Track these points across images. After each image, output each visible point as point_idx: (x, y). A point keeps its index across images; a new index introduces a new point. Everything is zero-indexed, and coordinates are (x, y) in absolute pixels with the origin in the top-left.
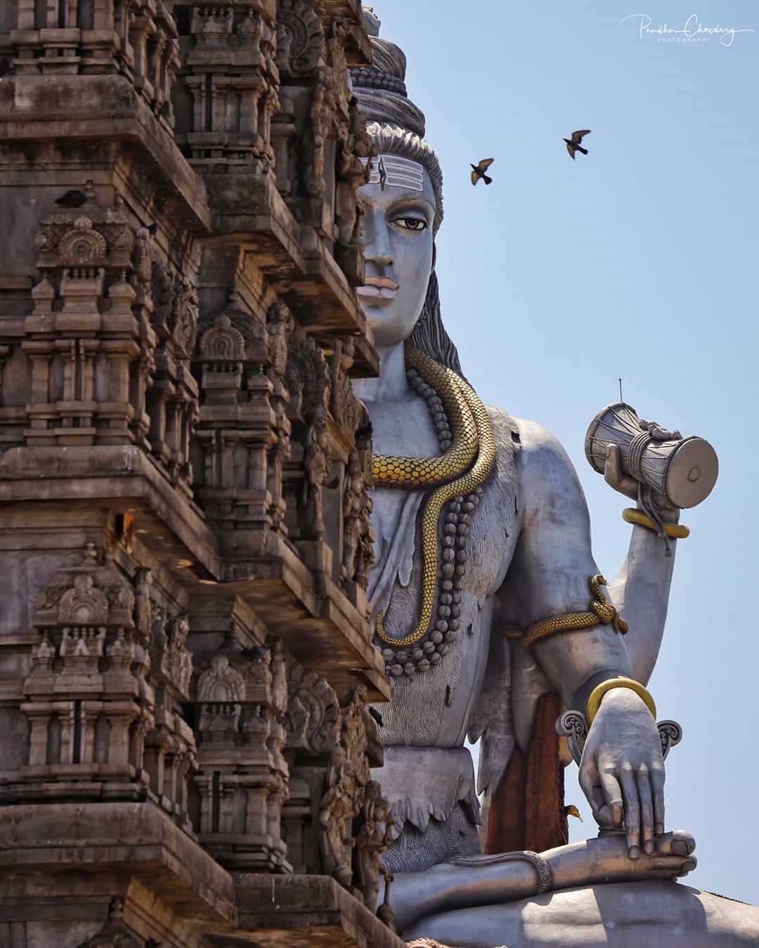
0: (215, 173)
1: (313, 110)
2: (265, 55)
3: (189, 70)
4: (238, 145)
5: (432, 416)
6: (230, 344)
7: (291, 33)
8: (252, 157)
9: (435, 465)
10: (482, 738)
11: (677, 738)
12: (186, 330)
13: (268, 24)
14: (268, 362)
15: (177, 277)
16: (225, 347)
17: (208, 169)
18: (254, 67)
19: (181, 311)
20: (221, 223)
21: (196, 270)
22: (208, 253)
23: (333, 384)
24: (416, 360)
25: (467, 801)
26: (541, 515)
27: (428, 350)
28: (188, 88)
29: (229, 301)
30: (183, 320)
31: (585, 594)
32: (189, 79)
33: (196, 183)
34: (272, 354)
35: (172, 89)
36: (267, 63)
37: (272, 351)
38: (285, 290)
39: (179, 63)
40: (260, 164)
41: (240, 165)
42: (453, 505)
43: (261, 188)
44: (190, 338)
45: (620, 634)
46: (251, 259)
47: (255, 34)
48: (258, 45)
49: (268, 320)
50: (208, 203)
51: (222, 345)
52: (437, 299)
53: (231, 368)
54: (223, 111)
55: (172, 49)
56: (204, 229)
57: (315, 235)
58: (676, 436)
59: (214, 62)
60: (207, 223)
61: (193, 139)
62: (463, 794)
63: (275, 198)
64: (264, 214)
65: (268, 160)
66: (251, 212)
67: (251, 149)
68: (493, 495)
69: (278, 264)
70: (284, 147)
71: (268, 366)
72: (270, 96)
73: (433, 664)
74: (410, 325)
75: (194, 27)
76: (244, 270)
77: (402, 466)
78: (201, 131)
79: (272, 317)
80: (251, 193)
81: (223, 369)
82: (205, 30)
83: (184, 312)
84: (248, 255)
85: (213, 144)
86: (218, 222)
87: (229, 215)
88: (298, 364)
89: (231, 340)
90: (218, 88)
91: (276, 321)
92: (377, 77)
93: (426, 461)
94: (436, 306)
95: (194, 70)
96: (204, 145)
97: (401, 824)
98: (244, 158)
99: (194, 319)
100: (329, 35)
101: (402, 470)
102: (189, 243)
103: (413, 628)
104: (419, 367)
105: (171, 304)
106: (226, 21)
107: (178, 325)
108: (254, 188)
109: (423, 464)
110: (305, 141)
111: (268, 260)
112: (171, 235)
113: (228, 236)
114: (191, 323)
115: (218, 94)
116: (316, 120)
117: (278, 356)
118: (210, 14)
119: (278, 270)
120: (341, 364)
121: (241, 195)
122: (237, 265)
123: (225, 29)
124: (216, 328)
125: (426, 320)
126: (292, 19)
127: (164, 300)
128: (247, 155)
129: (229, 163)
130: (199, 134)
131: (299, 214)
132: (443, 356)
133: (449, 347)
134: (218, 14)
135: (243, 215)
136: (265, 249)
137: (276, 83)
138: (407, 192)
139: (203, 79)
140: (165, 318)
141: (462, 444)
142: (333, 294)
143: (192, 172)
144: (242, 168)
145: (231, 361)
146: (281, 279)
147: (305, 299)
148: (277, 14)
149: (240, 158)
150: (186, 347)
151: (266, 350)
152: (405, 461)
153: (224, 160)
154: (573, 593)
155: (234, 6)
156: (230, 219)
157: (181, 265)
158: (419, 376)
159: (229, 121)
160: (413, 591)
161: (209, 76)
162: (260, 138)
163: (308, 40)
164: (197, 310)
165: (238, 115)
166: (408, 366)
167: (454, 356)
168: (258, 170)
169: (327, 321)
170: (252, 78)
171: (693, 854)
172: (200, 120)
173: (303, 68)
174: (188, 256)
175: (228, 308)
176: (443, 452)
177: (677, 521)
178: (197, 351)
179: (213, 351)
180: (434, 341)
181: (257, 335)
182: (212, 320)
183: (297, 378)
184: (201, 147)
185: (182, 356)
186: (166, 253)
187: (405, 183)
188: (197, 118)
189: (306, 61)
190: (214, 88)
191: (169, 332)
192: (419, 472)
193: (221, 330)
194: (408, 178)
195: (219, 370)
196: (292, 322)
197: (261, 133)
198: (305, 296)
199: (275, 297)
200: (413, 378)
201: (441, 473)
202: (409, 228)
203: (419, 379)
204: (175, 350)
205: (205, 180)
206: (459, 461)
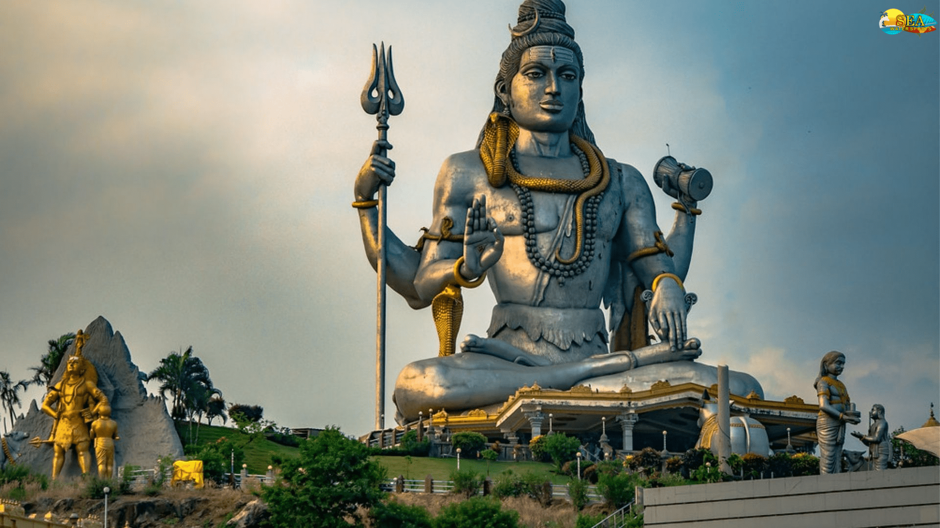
5: (581, 163)
9: (581, 183)
10: (611, 307)
11: (695, 300)
24: (574, 139)
25: (602, 332)
26: (632, 205)
27: (580, 134)
31: (653, 239)
42: (590, 200)
45: (670, 257)
58: (694, 169)
62: (599, 329)
68: (609, 196)
73: (583, 271)
74: (570, 123)
92: (551, 13)
97: (570, 343)
101: (566, 185)
103: (573, 254)
104: (576, 142)
109: (576, 182)
125: (579, 121)
132: (587, 138)
133: (590, 134)
138: (566, 62)
141: (594, 174)
152: (567, 181)
154: (648, 239)
158: (575, 145)
160: (572, 239)
166: (570, 142)
171: (701, 348)
176: (585, 177)
177: (696, 207)
180: (583, 131)
187: (565, 59)
192: (574, 186)
194: (566, 57)
200: (572, 146)
201: (584, 186)
202: (567, 79)
203: (575, 147)
206: (594, 180)
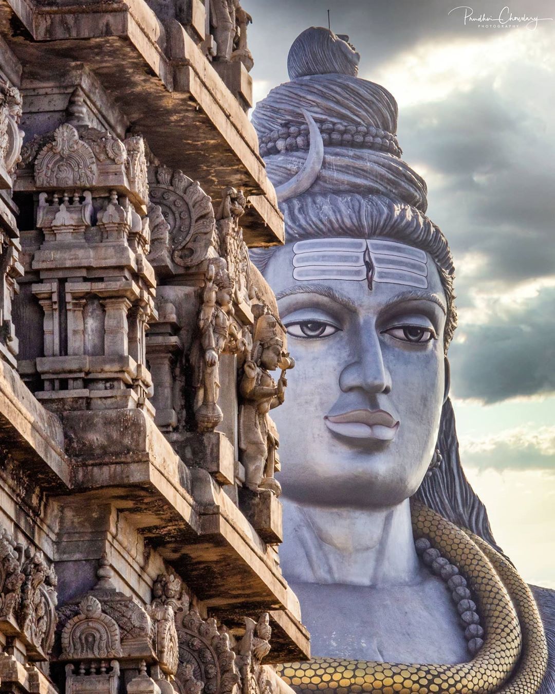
0: (74, 409)
1: (202, 316)
2: (135, 251)
3: (35, 276)
4: (102, 371)
5: (454, 603)
6: (101, 637)
7: (170, 217)
8: (122, 386)
9: (462, 674)
12: (41, 624)
13: (138, 209)
14: (153, 658)
15: (27, 551)
16: (94, 641)
17: (64, 404)
18: (121, 268)
19: (33, 597)
20: (84, 476)
21: (53, 537)
22: (69, 514)
23: (244, 679)
24: (427, 524)
27: (445, 509)
28: (34, 299)
29: (99, 578)
30: (36, 610)
32: (36, 288)
33: (50, 426)
34: (158, 647)
35: (13, 302)
36: (138, 262)
37: (157, 643)
38: (176, 556)
39: (21, 269)
40: (134, 395)
41: (106, 398)
43: (137, 428)
44: (47, 634)
46: (126, 519)
47: (122, 224)
48: (125, 240)
49: (154, 597)
50: (67, 451)
51: (90, 639)
52: (454, 438)
53: (104, 669)
54: (81, 327)
55: (12, 252)
56: (62, 485)
57: (212, 481)
59: (68, 264)
60: (65, 477)
61: (44, 365)
63: (155, 437)
64: (139, 461)
65: (144, 387)
66: (123, 460)
67: (119, 375)
69: (163, 523)
70: (166, 367)
71: (153, 664)
72: (143, 304)
75: (41, 218)
76: (117, 534)
77: (415, 678)
78: (54, 355)
79: (159, 594)
80: (122, 434)
81: (93, 670)
82: (55, 223)
83: (37, 599)
84: (121, 515)
85: (70, 372)
86: (80, 475)
87: (93, 465)
88: (196, 654)
89: (102, 630)
90: (74, 298)
91: (164, 598)
92: (358, 132)
93: (449, 669)
94: (454, 448)
95: (43, 276)
96: (59, 373)
98: (112, 387)
99: (52, 607)
100: (221, 217)
101: (414, 682)
102: (43, 503)
104: (432, 535)
105: (19, 591)
106: (81, 210)
107: (30, 617)
108: (126, 428)
109: (444, 673)
110: (194, 359)
111: (149, 519)
112: (18, 495)
113: (93, 492)
114: (48, 612)
115: (75, 305)
116: (208, 330)
117: (166, 650)
118: (61, 201)
119: (164, 531)
120: (253, 652)
121: (109, 437)
122: (107, 530)
123: (81, 220)
124: (83, 616)
125: (440, 467)
126: (172, 198)
127: (10, 587)
128: (116, 383)
129: (92, 396)
130: (51, 358)
131: (189, 454)
132: (466, 517)
133: (473, 504)
134: (71, 201)
135: (112, 463)
136: (144, 506)
137: (152, 287)
138: (404, 289)
139: (55, 286)
140: (11, 610)
141: (499, 643)
142: (239, 558)
143: (43, 411)
144: (109, 401)
145: (104, 659)
146: (169, 542)
147: (202, 566)
148: (150, 192)
149: (106, 388)
150: (42, 646)
151: (149, 642)
152: (419, 669)
153: (85, 392)
155: (92, 190)
156: (96, 469)
157: (33, 533)
158: (432, 547)
159: (91, 339)
161: (62, 282)
162: (131, 360)
163: (193, 223)
164: (56, 594)
165: (102, 332)
166: (417, 534)
167: (482, 516)
168: (131, 405)
169: (234, 592)
170: (118, 283)
172: (52, 341)
173: (188, 262)
174: (42, 521)
175: (98, 587)
176: (470, 655)
178: (58, 648)
179: (78, 646)
180: (452, 497)
181: (137, 624)
182: (77, 604)
183: (194, 674)
184: (55, 377)
185: (37, 658)
186: (11, 520)
187: (401, 277)
188: (48, 338)
189: (192, 252)
190: (69, 298)
191: (18, 629)
192: (439, 685)
193: (88, 618)
194: (405, 271)
195: (88, 673)
196: (186, 598)
197: (133, 352)
198: (200, 563)
199: (163, 566)
200: (425, 550)
201: (470, 686)
202: (410, 340)
203: (433, 551)
204: (27, 650)
205: (62, 419)
206: (496, 668)
